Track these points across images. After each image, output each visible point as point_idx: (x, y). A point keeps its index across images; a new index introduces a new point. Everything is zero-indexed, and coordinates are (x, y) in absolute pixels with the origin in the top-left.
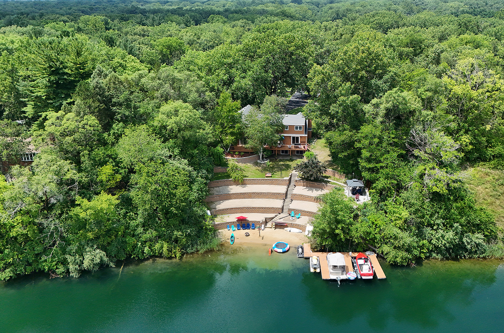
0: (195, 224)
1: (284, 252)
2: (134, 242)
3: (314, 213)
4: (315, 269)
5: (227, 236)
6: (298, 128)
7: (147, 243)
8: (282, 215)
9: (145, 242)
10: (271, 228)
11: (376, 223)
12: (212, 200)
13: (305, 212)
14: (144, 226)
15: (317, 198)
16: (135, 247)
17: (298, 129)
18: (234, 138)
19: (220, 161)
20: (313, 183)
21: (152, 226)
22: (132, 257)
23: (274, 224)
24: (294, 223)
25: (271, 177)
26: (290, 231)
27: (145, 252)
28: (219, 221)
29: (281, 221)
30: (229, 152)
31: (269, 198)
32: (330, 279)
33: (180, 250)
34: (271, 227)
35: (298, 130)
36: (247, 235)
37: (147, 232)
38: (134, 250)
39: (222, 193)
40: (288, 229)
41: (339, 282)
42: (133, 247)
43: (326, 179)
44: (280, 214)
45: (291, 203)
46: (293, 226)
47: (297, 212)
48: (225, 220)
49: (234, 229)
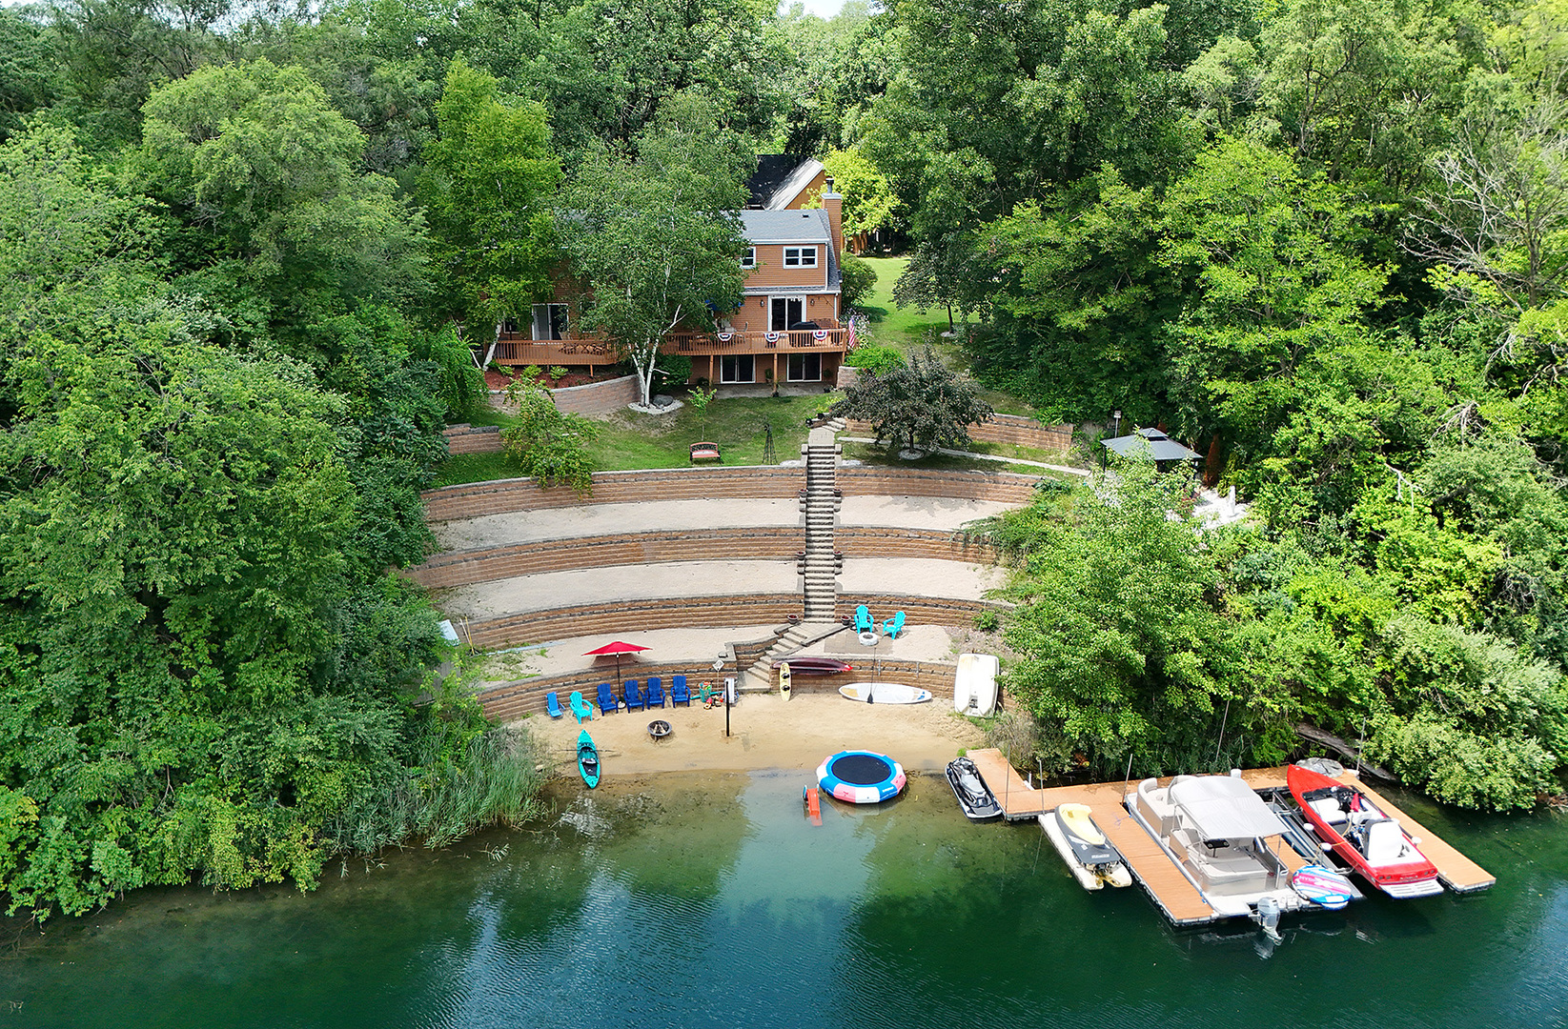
0: (387, 691)
1: (885, 802)
2: (23, 814)
3: (973, 606)
4: (1099, 870)
5: (556, 748)
6: (800, 257)
7: (105, 818)
8: (807, 630)
9: (95, 807)
10: (767, 692)
11: (1337, 610)
12: (446, 578)
13: (925, 602)
14: (80, 717)
15: (966, 540)
16: (32, 846)
17: (795, 262)
18: (525, 287)
19: (465, 395)
20: (928, 472)
21: (131, 716)
22: (13, 908)
23: (786, 670)
24: (885, 657)
25: (719, 461)
26: (870, 700)
27: (94, 867)
28: (499, 677)
29: (817, 652)
30: (492, 368)
31: (726, 556)
32: (1215, 915)
33: (310, 841)
34: (768, 686)
35: (800, 265)
36: (660, 733)
37: (104, 752)
38: (23, 864)
39: (490, 543)
40: (860, 689)
41: (1272, 932)
42: (13, 845)
43: (979, 456)
44: (795, 622)
45: (837, 570)
46: (879, 671)
47: (882, 606)
48: (529, 672)
49: (583, 712)
